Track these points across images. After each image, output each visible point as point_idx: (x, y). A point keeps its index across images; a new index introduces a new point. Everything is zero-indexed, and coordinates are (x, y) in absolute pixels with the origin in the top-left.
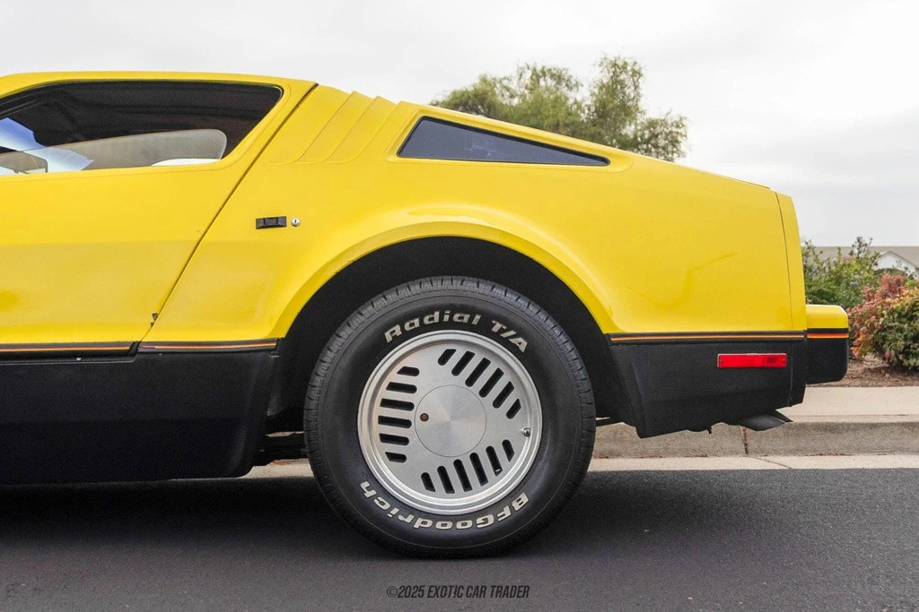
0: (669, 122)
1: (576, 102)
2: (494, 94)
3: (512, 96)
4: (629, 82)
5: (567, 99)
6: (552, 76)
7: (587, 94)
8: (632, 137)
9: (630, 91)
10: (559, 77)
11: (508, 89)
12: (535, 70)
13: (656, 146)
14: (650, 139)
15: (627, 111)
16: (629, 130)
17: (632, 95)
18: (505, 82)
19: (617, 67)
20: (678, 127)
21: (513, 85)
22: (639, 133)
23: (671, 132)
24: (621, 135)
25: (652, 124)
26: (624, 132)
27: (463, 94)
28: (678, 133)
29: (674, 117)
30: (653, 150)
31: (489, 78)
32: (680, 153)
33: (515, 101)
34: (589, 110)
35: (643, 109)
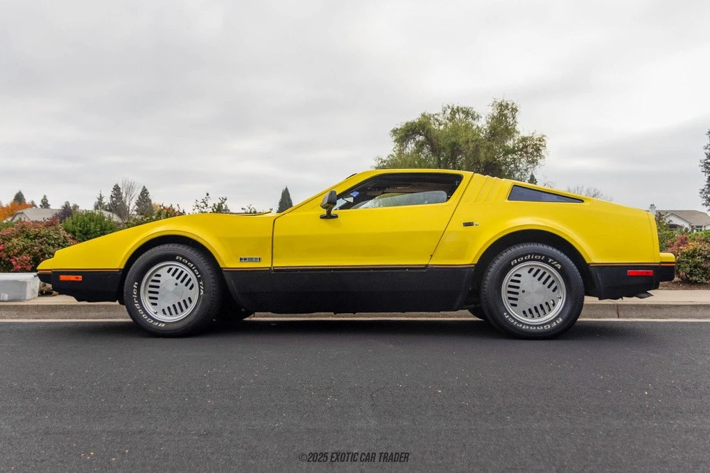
0: (535, 138)
1: (478, 127)
2: (430, 124)
3: (440, 125)
4: (509, 115)
5: (472, 126)
6: (463, 112)
7: (485, 123)
8: (512, 147)
9: (510, 120)
10: (467, 113)
11: (437, 120)
12: (453, 109)
13: (526, 153)
14: (523, 148)
15: (509, 132)
16: (510, 143)
17: (512, 123)
18: (436, 117)
19: (502, 107)
20: (540, 141)
21: (441, 118)
22: (517, 145)
23: (536, 144)
24: (505, 146)
25: (524, 139)
26: (507, 144)
27: (412, 124)
28: (540, 145)
29: (538, 135)
30: (525, 155)
31: (426, 114)
32: (541, 156)
33: (442, 127)
34: (486, 132)
35: (518, 131)
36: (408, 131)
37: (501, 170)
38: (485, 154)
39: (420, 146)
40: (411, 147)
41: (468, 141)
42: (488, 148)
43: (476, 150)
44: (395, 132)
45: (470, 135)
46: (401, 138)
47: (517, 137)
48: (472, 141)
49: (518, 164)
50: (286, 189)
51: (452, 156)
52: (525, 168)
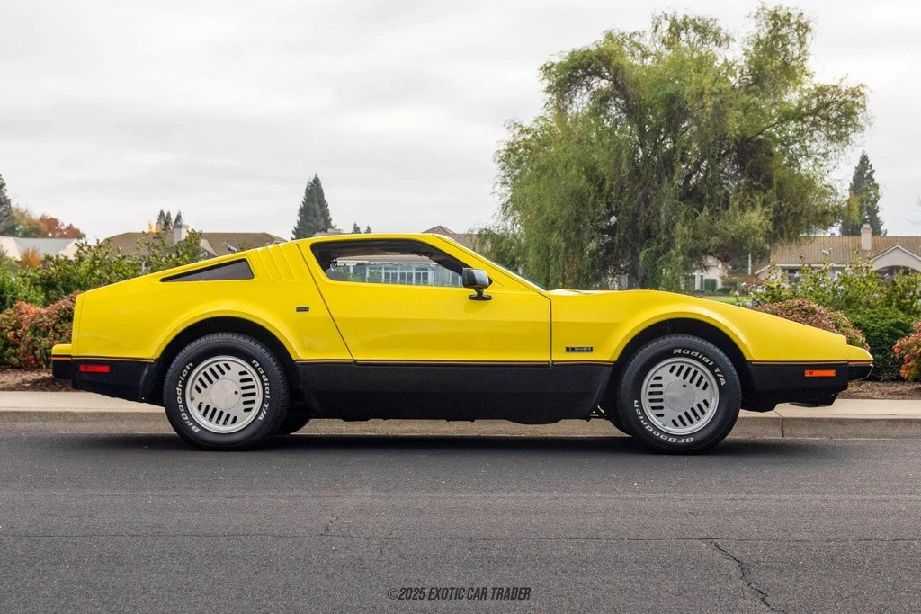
0: (843, 90)
1: (725, 63)
2: (623, 55)
3: (645, 56)
4: (792, 38)
5: (715, 58)
6: (696, 28)
7: (740, 53)
8: (795, 105)
9: (794, 49)
10: (705, 30)
11: (639, 46)
12: (674, 20)
13: (827, 119)
14: (818, 109)
15: (790, 72)
16: (792, 97)
17: (797, 54)
18: (636, 39)
19: (778, 20)
20: (854, 95)
21: (647, 42)
22: (805, 102)
23: (845, 102)
24: (782, 103)
25: (821, 91)
26: (786, 99)
28: (853, 102)
29: (851, 83)
30: (823, 123)
31: (616, 34)
32: (857, 127)
33: (649, 62)
34: (742, 72)
35: (811, 70)
36: (575, 69)
37: (771, 154)
38: (739, 120)
39: (602, 100)
40: (581, 102)
41: (702, 93)
42: (746, 109)
43: (719, 112)
44: (547, 69)
45: (706, 82)
46: (559, 84)
47: (809, 84)
48: (713, 94)
49: (807, 143)
50: (316, 181)
51: (669, 120)
52: (822, 151)
